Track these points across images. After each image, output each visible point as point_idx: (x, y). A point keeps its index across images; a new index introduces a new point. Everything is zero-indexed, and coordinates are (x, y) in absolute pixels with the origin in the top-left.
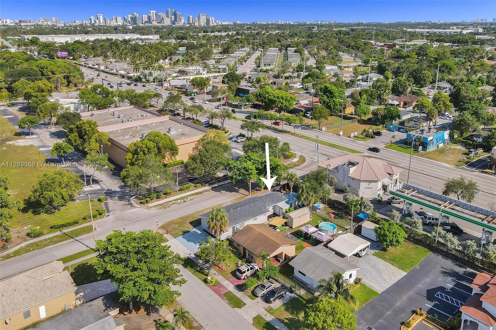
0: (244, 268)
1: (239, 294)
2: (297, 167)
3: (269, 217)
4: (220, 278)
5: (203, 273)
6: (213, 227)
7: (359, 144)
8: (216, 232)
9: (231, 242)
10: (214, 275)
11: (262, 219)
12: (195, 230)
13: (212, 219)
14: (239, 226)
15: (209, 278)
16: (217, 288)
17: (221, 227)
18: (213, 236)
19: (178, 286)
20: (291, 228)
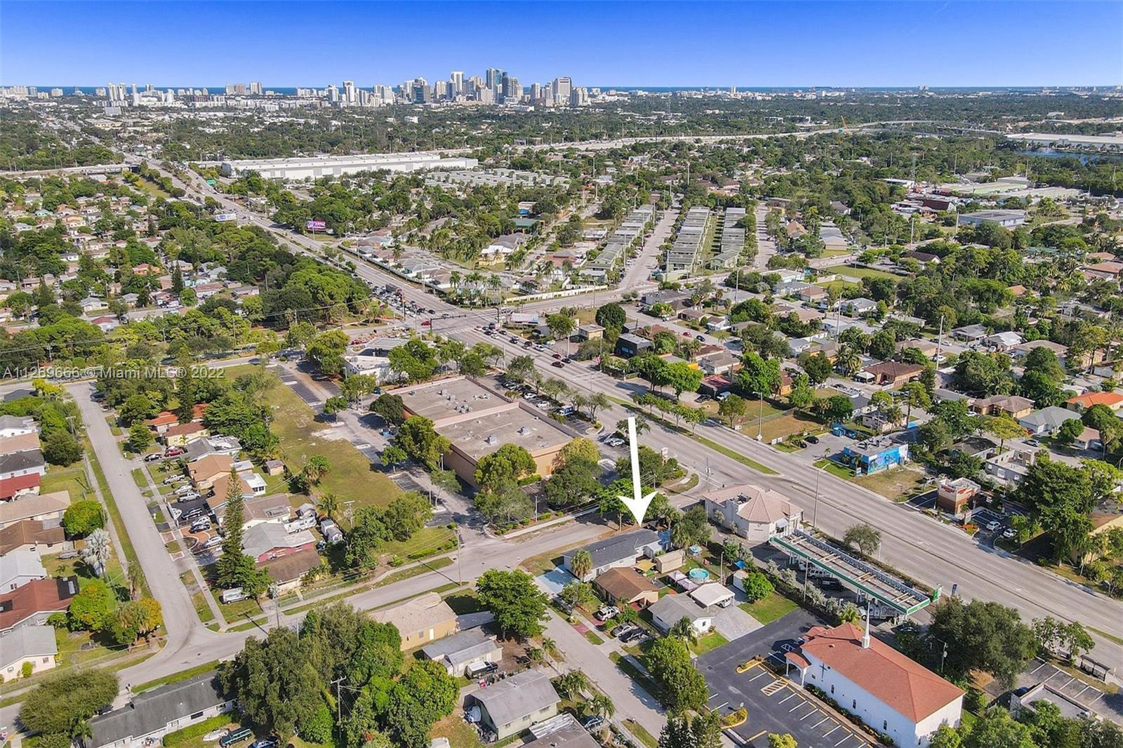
0: (604, 610)
1: (599, 634)
2: (685, 493)
3: (638, 559)
4: (582, 619)
5: (566, 613)
6: (577, 569)
7: (779, 457)
8: (579, 573)
9: (594, 584)
10: (576, 615)
11: (629, 562)
12: (557, 569)
13: (576, 561)
14: (603, 569)
15: (572, 617)
16: (579, 626)
17: (584, 569)
18: (576, 577)
19: (544, 621)
20: (660, 572)
